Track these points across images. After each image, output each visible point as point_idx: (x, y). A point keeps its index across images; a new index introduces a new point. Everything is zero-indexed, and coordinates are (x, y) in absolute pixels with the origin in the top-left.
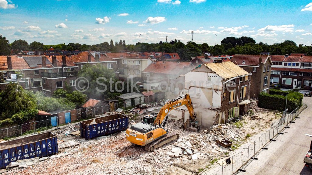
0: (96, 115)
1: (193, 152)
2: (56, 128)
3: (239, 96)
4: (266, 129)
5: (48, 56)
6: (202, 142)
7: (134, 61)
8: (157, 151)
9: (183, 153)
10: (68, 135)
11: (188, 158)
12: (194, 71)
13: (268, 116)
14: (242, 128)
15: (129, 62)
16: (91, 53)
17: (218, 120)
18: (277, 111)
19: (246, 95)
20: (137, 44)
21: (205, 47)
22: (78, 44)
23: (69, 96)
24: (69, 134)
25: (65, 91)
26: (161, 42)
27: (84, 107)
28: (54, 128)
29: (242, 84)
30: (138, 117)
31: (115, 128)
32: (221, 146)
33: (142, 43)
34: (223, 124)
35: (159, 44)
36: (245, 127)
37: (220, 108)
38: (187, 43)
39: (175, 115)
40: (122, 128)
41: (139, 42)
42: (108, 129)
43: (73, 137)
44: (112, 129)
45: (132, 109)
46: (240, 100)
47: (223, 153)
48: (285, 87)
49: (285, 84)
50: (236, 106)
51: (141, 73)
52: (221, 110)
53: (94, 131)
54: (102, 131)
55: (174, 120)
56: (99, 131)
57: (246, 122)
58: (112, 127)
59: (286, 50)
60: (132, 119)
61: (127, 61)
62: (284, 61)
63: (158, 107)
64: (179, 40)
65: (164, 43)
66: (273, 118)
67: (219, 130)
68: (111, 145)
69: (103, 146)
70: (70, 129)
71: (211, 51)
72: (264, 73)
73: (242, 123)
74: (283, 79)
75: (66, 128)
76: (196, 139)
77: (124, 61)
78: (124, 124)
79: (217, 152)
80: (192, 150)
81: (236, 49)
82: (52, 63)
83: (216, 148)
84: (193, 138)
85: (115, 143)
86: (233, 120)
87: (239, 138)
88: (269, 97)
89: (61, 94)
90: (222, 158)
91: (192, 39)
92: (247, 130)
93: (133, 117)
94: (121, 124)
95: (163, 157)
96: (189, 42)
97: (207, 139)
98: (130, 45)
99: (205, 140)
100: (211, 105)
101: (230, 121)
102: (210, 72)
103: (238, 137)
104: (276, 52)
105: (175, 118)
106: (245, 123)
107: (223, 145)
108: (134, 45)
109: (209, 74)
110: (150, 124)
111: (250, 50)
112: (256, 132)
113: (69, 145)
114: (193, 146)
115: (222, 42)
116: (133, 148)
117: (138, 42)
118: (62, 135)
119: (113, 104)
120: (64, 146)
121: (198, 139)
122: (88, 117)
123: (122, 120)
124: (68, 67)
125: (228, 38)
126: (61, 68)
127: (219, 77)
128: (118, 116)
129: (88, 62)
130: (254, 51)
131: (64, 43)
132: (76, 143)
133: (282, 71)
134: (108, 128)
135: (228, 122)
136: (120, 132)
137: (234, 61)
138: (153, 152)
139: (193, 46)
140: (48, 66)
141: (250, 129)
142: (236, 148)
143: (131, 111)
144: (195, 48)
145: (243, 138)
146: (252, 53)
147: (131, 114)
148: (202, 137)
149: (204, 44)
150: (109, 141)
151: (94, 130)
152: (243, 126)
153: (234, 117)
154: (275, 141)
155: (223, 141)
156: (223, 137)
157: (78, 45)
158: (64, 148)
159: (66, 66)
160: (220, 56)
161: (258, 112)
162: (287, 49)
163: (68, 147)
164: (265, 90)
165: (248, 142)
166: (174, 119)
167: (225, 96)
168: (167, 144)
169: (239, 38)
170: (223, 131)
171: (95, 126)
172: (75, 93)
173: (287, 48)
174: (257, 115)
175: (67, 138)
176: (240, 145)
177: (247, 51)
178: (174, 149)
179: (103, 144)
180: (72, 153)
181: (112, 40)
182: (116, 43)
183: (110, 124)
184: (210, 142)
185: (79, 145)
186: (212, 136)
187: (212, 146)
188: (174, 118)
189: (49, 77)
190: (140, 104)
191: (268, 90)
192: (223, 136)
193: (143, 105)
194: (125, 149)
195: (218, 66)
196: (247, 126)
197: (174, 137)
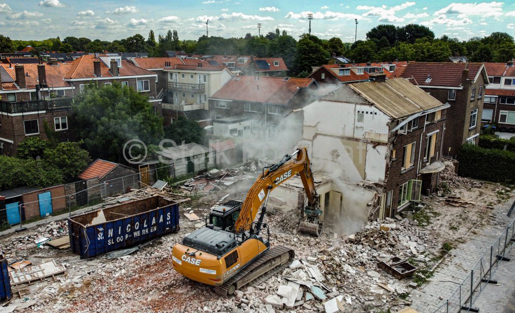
0: (110, 195)
1: (328, 294)
2: (18, 228)
3: (422, 153)
4: (483, 228)
5: (9, 65)
6: (346, 267)
7: (194, 75)
8: (245, 295)
9: (304, 296)
10: (42, 247)
11: (315, 309)
12: (325, 100)
13: (481, 198)
14: (429, 227)
15: (183, 76)
16: (101, 58)
17: (378, 211)
18: (499, 184)
19: (435, 152)
20: (201, 39)
21: (336, 45)
22: (84, 38)
23: (50, 155)
24: (44, 245)
25: (44, 142)
26: (248, 35)
27: (83, 178)
28: (13, 229)
29: (430, 128)
30: (200, 201)
31: (149, 231)
32: (389, 275)
33: (212, 37)
34: (387, 218)
35: (246, 38)
36: (435, 223)
37: (382, 184)
38: (300, 36)
39: (282, 199)
40: (164, 229)
41: (206, 35)
42: (131, 233)
43: (52, 252)
44: (141, 232)
45: (189, 180)
46: (423, 163)
47: (395, 294)
48: (504, 128)
49: (506, 123)
50: (416, 177)
51: (207, 101)
52: (385, 188)
53: (99, 239)
54: (120, 239)
55: (280, 210)
56: (111, 238)
57: (437, 211)
58: (141, 228)
59: (500, 51)
60: (188, 204)
61: (177, 74)
62: (505, 76)
63: (244, 174)
64: (284, 32)
65: (253, 37)
66: (492, 201)
67: (382, 236)
68: (137, 276)
69: (118, 279)
70: (49, 231)
71: (346, 53)
72: (472, 103)
73: (429, 214)
74: (502, 112)
75: (40, 229)
76: (332, 259)
77: (171, 74)
78: (168, 219)
79: (381, 291)
80: (324, 289)
81: (399, 49)
82: (15, 80)
83: (378, 281)
84: (325, 257)
85: (147, 269)
86: (408, 208)
87: (427, 253)
88: (481, 154)
89: (35, 147)
90: (396, 308)
91: (310, 30)
92: (442, 233)
93: (189, 199)
94: (161, 220)
95: (257, 309)
96: (304, 35)
97: (357, 257)
98: (188, 41)
99: (351, 261)
100: (361, 176)
101: (403, 210)
102: (363, 103)
103: (424, 252)
104: (480, 55)
105: (283, 207)
106: (436, 214)
107: (394, 274)
108: (195, 41)
109: (360, 108)
110: (227, 228)
111: (428, 51)
112: (462, 236)
113: (41, 275)
114: (326, 277)
115: (369, 35)
116: (187, 286)
117: (204, 36)
118: (29, 246)
119: (147, 170)
120: (29, 278)
121: (337, 259)
122: (91, 201)
123: (164, 212)
124: (51, 89)
125: (380, 27)
126: (34, 90)
127: (381, 113)
128: (157, 201)
129: (94, 77)
130: (435, 53)
131: (58, 38)
132: (58, 270)
133: (500, 97)
134: (133, 230)
135: (397, 213)
136: (160, 237)
137: (411, 77)
138: (234, 298)
139: (312, 43)
140: (7, 88)
141: (447, 230)
142: (424, 281)
143: (187, 186)
144: (317, 47)
145: (436, 252)
146: (432, 57)
147: (185, 192)
148: (346, 254)
149: (334, 38)
150: (132, 265)
151: (100, 237)
152: (432, 221)
153: (410, 202)
154: (508, 260)
155: (393, 265)
156: (391, 253)
157: (84, 41)
158: (27, 283)
159: (46, 86)
160: (369, 65)
161: (457, 187)
162: (504, 50)
163: (39, 280)
164: (471, 139)
165: (449, 263)
166: (281, 207)
167: (394, 156)
168: (266, 274)
169: (403, 28)
170: (391, 239)
171: (101, 229)
172: (63, 147)
173: (503, 47)
174: (458, 195)
175: (40, 255)
176: (433, 272)
177: (423, 53)
178: (283, 289)
179: (117, 275)
180: (42, 301)
181: (152, 32)
182: (160, 37)
183: (138, 223)
184: (364, 265)
185: (63, 273)
186: (367, 251)
187: (369, 276)
188: (281, 205)
189: (8, 112)
190: (206, 170)
191: (476, 137)
192: (391, 249)
193: (211, 172)
194: (169, 289)
195: (379, 88)
196: (439, 222)
197: (282, 257)
